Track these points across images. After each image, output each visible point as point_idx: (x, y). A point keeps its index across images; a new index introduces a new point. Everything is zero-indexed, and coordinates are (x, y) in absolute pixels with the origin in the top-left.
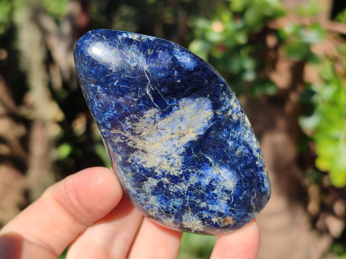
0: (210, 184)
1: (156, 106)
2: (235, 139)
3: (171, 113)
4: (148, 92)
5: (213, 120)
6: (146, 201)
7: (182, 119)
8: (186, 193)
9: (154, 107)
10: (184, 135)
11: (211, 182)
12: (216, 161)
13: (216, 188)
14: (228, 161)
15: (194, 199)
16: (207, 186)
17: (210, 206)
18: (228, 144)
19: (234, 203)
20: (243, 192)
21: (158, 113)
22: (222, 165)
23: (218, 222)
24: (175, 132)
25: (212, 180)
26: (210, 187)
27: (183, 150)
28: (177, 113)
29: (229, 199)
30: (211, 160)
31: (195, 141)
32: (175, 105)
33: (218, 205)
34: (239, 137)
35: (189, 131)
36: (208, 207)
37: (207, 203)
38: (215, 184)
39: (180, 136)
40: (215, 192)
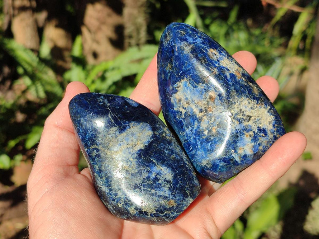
0: (156, 177)
1: (116, 125)
2: (170, 150)
3: (125, 130)
4: (110, 117)
5: (153, 137)
6: (116, 196)
7: (133, 134)
8: (141, 184)
9: (115, 126)
10: (135, 145)
11: (156, 175)
12: (158, 162)
13: (160, 179)
14: (166, 162)
15: (147, 188)
16: (154, 178)
17: (157, 192)
18: (165, 152)
19: (173, 189)
20: (179, 182)
21: (117, 130)
22: (162, 164)
23: (165, 204)
24: (129, 143)
25: (157, 174)
26: (156, 179)
27: (136, 155)
28: (129, 131)
29: (170, 186)
30: (154, 161)
31: (143, 149)
32: (127, 125)
33: (163, 191)
34: (172, 149)
35: (138, 143)
36: (156, 193)
37: (155, 190)
38: (159, 177)
39: (133, 146)
40: (160, 182)
